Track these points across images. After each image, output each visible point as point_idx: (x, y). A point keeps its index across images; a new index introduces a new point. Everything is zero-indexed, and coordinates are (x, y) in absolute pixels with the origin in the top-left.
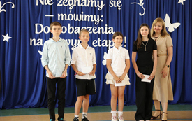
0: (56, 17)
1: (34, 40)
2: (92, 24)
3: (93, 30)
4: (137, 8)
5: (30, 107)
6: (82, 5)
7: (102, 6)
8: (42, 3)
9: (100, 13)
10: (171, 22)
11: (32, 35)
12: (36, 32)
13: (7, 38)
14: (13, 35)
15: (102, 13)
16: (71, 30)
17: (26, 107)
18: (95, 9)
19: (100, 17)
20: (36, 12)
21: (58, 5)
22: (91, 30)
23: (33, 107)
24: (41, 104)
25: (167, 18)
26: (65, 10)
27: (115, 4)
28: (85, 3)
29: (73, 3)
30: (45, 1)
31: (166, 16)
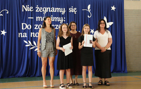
0: (35, 18)
1: (21, 33)
2: (58, 23)
3: (59, 27)
4: (86, 13)
5: (19, 77)
6: (51, 11)
8: (26, 10)
9: (63, 16)
11: (20, 30)
12: (23, 29)
13: (4, 33)
14: (7, 31)
15: (64, 16)
17: (17, 77)
18: (60, 13)
19: (63, 19)
20: (22, 16)
21: (37, 11)
22: (58, 27)
23: (21, 77)
24: (27, 75)
26: (41, 14)
27: (73, 10)
28: (54, 10)
29: (46, 10)
30: (28, 9)
31: (105, 17)
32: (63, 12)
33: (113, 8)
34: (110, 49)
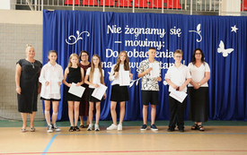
0: (124, 43)
1: (105, 63)
4: (195, 36)
6: (146, 33)
7: (163, 34)
8: (112, 32)
9: (161, 40)
11: (103, 59)
12: (107, 56)
15: (163, 39)
16: (136, 54)
18: (158, 36)
19: (162, 43)
20: (107, 40)
21: (126, 33)
26: (131, 37)
27: (176, 32)
28: (149, 31)
29: (139, 31)
30: (115, 30)
31: (221, 42)
32: (162, 34)
33: (234, 29)
34: (206, 85)
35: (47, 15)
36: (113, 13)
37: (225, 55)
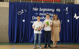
0: (39, 14)
3: (51, 18)
8: (35, 10)
10: (77, 16)
11: (31, 20)
13: (24, 21)
16: (44, 18)
19: (53, 14)
20: (33, 13)
21: (40, 10)
23: (31, 42)
25: (75, 15)
26: (42, 12)
28: (48, 10)
31: (75, 14)
32: (53, 11)
35: (11, 4)
36: (35, 3)
37: (77, 18)
